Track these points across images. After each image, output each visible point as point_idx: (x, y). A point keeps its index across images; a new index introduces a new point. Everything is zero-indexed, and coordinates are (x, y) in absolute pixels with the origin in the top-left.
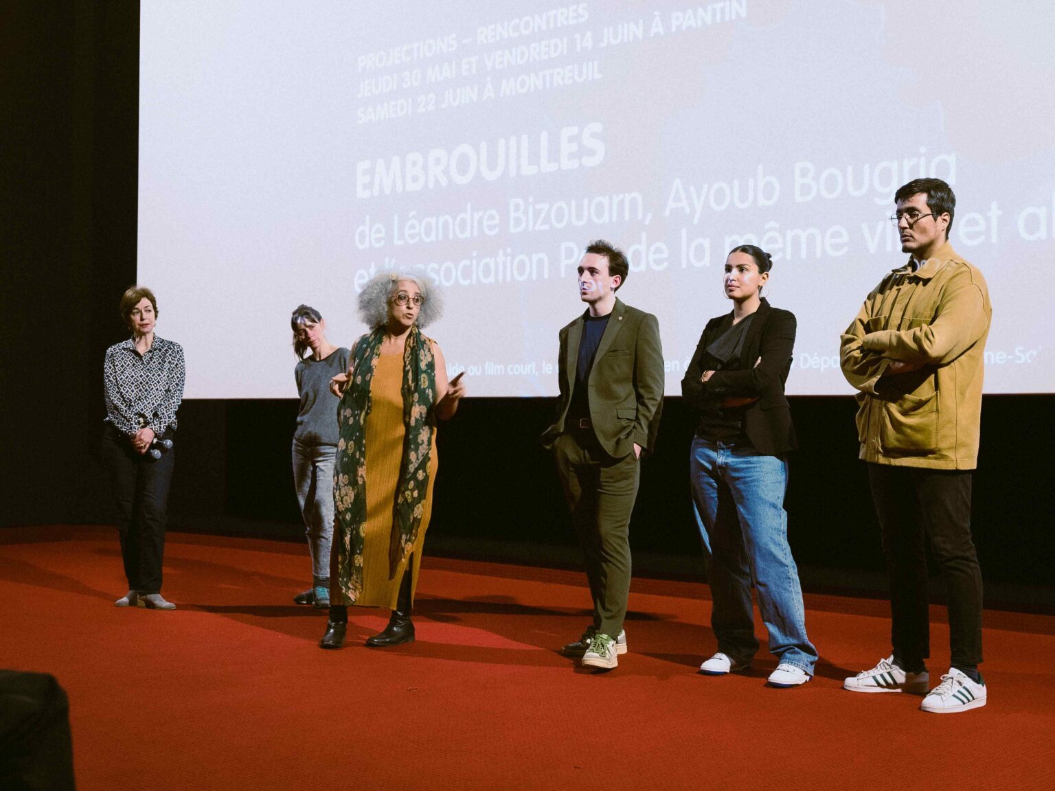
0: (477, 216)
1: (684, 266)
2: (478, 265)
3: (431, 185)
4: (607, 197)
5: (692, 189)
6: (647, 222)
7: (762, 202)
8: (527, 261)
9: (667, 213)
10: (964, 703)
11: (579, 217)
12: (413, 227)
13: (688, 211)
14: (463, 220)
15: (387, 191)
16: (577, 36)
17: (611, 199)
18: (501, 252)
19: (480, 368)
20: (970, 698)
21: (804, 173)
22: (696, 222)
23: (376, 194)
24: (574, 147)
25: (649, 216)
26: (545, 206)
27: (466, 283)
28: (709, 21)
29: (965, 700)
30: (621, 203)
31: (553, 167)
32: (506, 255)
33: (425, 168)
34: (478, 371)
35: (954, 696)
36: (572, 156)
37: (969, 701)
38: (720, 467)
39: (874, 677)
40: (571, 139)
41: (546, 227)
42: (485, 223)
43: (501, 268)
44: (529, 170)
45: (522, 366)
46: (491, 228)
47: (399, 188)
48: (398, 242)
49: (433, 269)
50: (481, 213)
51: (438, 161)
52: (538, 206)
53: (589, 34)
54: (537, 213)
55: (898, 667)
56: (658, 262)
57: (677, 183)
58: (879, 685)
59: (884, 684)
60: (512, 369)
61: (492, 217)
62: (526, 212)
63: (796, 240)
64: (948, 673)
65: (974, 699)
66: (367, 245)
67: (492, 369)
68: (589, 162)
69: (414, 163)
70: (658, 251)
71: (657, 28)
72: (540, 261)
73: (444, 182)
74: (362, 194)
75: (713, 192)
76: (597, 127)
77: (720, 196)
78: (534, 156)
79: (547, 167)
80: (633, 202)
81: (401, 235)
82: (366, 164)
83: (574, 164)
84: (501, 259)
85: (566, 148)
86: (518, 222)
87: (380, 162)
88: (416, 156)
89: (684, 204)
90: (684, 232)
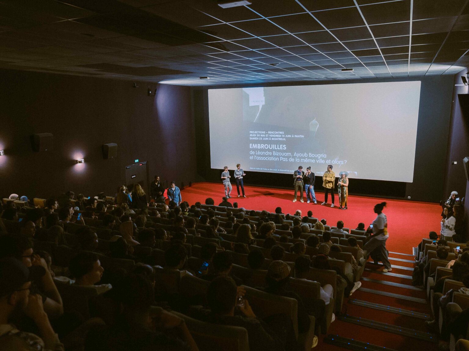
0: (268, 153)
1: (296, 161)
3: (262, 148)
4: (286, 153)
6: (292, 156)
11: (283, 155)
12: (259, 152)
15: (255, 148)
16: (282, 135)
19: (269, 169)
21: (310, 154)
23: (253, 148)
26: (278, 153)
28: (299, 137)
30: (288, 154)
33: (261, 146)
42: (270, 154)
44: (276, 149)
47: (257, 148)
49: (262, 158)
51: (263, 146)
53: (284, 135)
54: (277, 154)
56: (293, 161)
57: (295, 153)
60: (274, 170)
63: (309, 160)
68: (284, 149)
70: (293, 159)
71: (293, 136)
72: (278, 159)
73: (264, 148)
74: (250, 148)
76: (285, 145)
77: (300, 155)
78: (277, 147)
79: (278, 149)
80: (290, 154)
81: (257, 153)
82: (252, 144)
83: (282, 149)
84: (272, 158)
85: (281, 147)
86: (274, 154)
87: (254, 144)
88: (260, 145)
89: (296, 155)
90: (296, 158)
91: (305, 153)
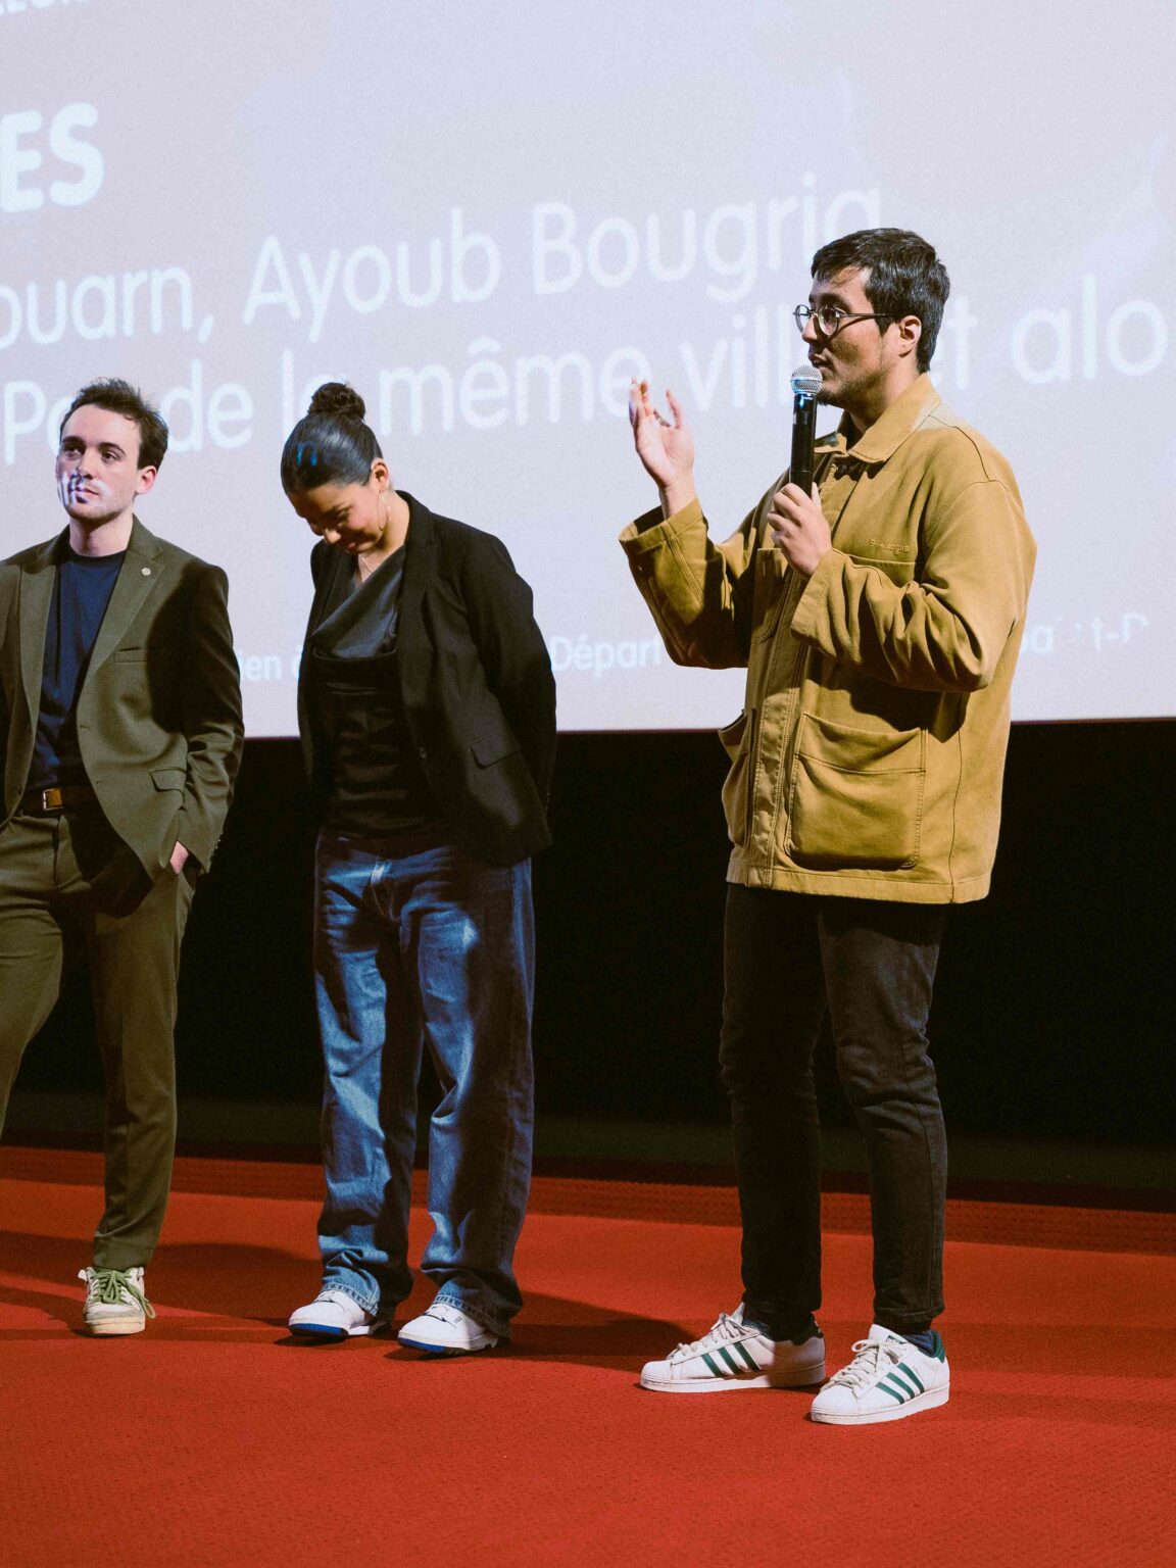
4: (111, 279)
5: (304, 261)
6: (203, 337)
7: (460, 292)
9: (248, 317)
10: (902, 1401)
11: (46, 323)
13: (295, 313)
17: (119, 284)
20: (916, 1389)
21: (554, 227)
22: (314, 334)
24: (32, 160)
25: (209, 322)
29: (905, 1395)
30: (143, 295)
35: (881, 1386)
36: (26, 181)
37: (912, 1396)
39: (706, 1357)
40: (25, 141)
55: (756, 1331)
56: (230, 429)
57: (271, 245)
58: (719, 1374)
59: (729, 1371)
63: (538, 379)
64: (867, 1338)
65: (922, 1391)
68: (66, 194)
70: (231, 403)
75: (350, 270)
76: (84, 114)
77: (367, 279)
80: (171, 291)
83: (31, 200)
85: (14, 161)
89: (286, 295)
90: (287, 358)
91: (457, 214)
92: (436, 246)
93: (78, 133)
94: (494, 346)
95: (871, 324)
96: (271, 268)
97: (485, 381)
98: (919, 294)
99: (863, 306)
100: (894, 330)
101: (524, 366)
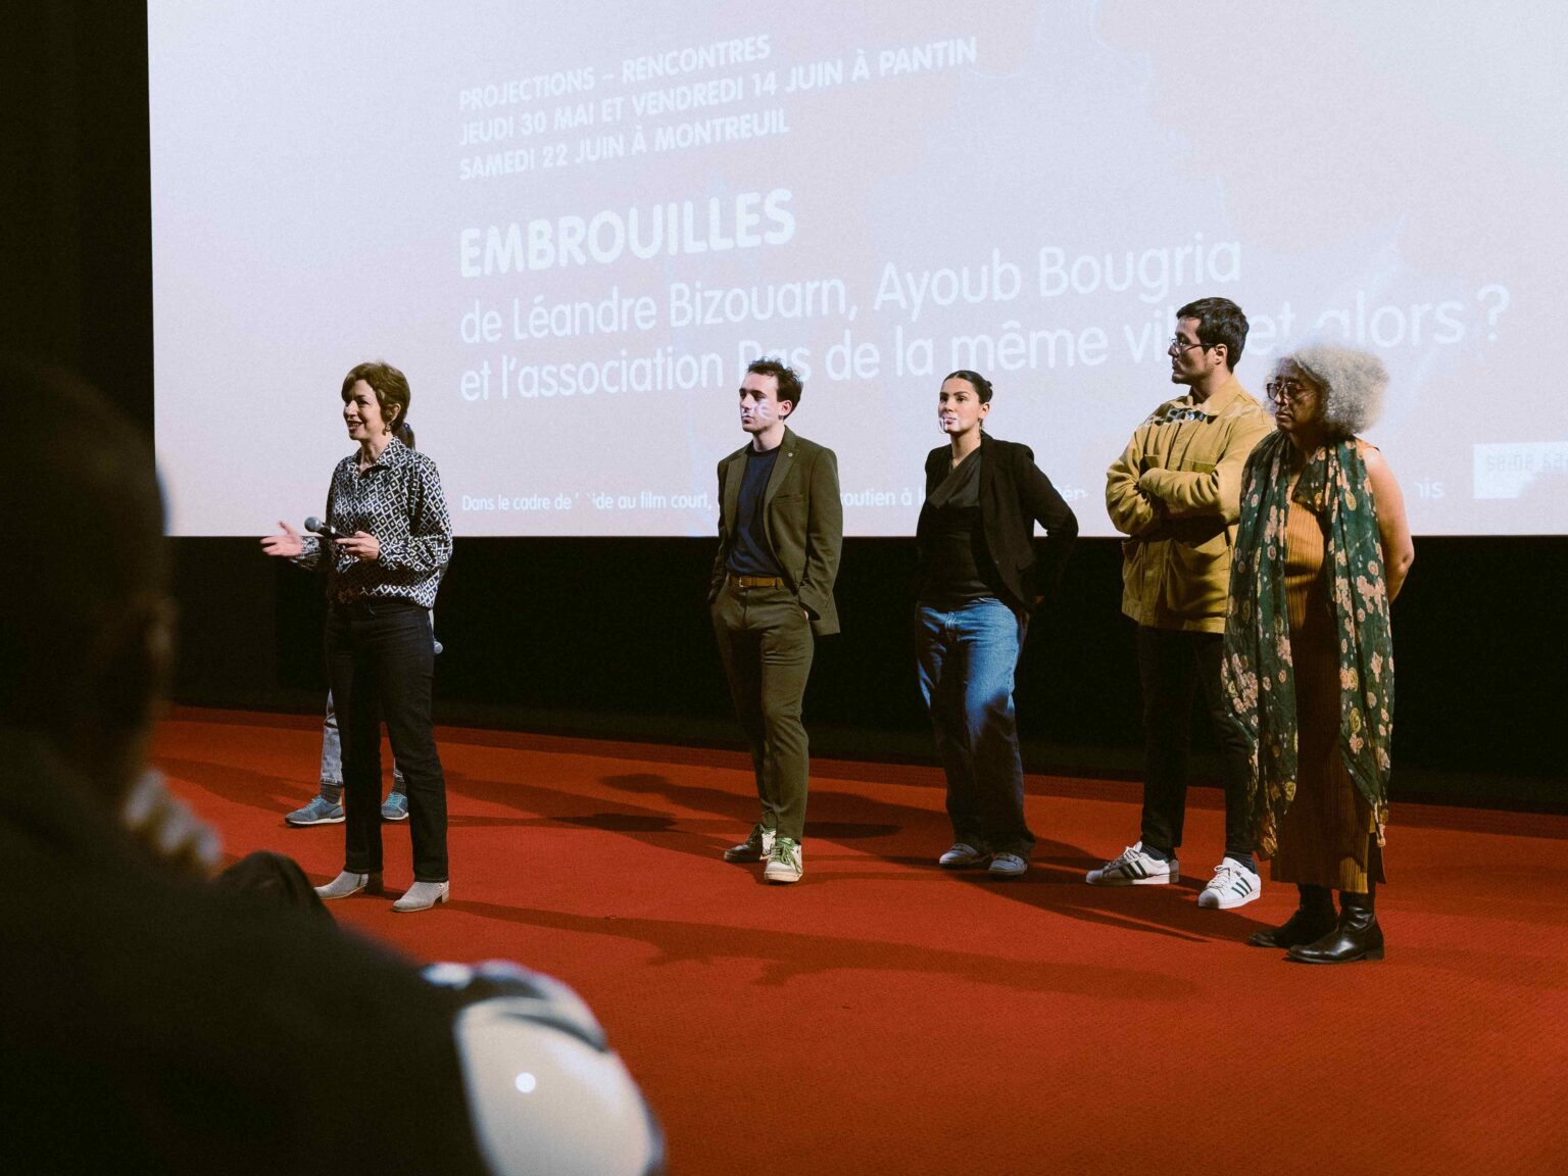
0: (627, 304)
1: (900, 373)
2: (629, 368)
3: (563, 262)
4: (799, 284)
5: (909, 276)
6: (852, 317)
7: (998, 295)
8: (695, 365)
9: (877, 306)
10: (1243, 895)
11: (762, 308)
12: (539, 316)
13: (903, 304)
14: (607, 310)
15: (504, 268)
16: (756, 76)
17: (804, 288)
18: (659, 352)
19: (634, 499)
21: (1052, 260)
22: (914, 319)
23: (488, 271)
24: (754, 219)
25: (854, 310)
26: (718, 294)
27: (614, 390)
28: (928, 64)
30: (818, 291)
31: (728, 244)
32: (665, 355)
33: (554, 241)
34: (631, 503)
35: (1233, 888)
36: (750, 231)
37: (1248, 893)
38: (950, 630)
39: (1121, 868)
40: (750, 209)
41: (721, 320)
42: (638, 314)
43: (659, 371)
44: (694, 247)
45: (690, 499)
46: (646, 320)
47: (520, 266)
48: (519, 336)
49: (568, 372)
50: (632, 301)
51: (572, 232)
52: (708, 294)
53: (772, 75)
54: (706, 302)
55: (1147, 854)
56: (866, 368)
57: (890, 270)
58: (1126, 877)
60: (676, 502)
61: (646, 306)
62: (692, 301)
63: (1042, 345)
64: (1224, 863)
65: (1251, 890)
66: (477, 338)
67: (650, 500)
68: (774, 238)
69: (540, 234)
70: (866, 354)
71: (861, 70)
72: (712, 365)
73: (581, 260)
74: (468, 272)
75: (935, 282)
76: (784, 195)
77: (945, 287)
78: (702, 233)
79: (719, 243)
80: (833, 292)
81: (524, 326)
82: (475, 233)
83: (755, 241)
84: (659, 360)
85: (744, 220)
86: (681, 313)
87: (494, 230)
88: (542, 225)
89: (898, 295)
90: (899, 330)
91: (996, 254)
92: (985, 269)
93: (780, 205)
94: (1017, 325)
95: (1200, 349)
96: (891, 280)
97: (1012, 344)
98: (1227, 330)
99: (1195, 340)
100: (1212, 351)
101: (1034, 337)
